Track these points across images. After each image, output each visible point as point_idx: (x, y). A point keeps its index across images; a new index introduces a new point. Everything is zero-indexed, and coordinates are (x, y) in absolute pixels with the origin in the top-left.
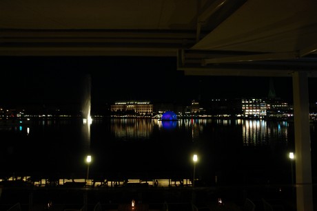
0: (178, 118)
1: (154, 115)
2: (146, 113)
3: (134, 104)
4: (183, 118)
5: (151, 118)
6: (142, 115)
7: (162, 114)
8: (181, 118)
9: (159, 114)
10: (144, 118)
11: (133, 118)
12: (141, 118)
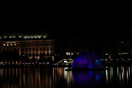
0: (105, 64)
1: (57, 59)
2: (41, 55)
3: (17, 39)
4: (115, 65)
5: (50, 67)
6: (34, 60)
7: (73, 57)
8: (110, 65)
9: (67, 57)
10: (37, 66)
11: (16, 66)
12: (31, 66)
